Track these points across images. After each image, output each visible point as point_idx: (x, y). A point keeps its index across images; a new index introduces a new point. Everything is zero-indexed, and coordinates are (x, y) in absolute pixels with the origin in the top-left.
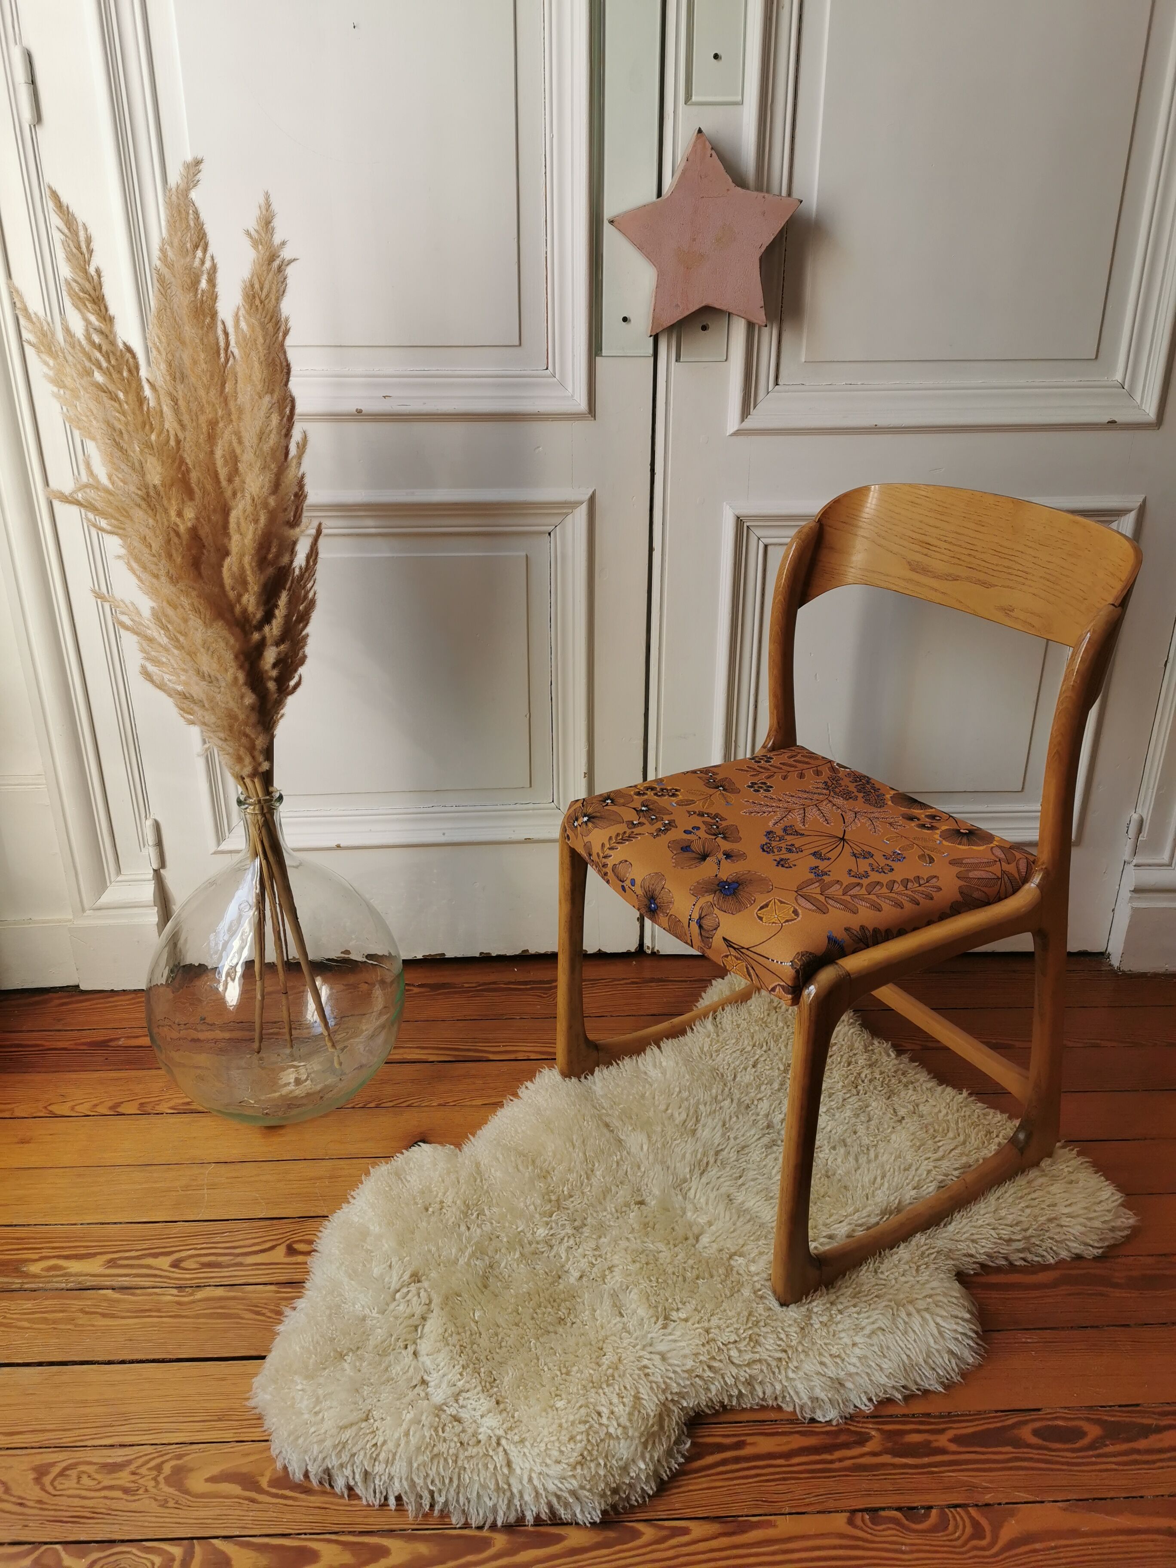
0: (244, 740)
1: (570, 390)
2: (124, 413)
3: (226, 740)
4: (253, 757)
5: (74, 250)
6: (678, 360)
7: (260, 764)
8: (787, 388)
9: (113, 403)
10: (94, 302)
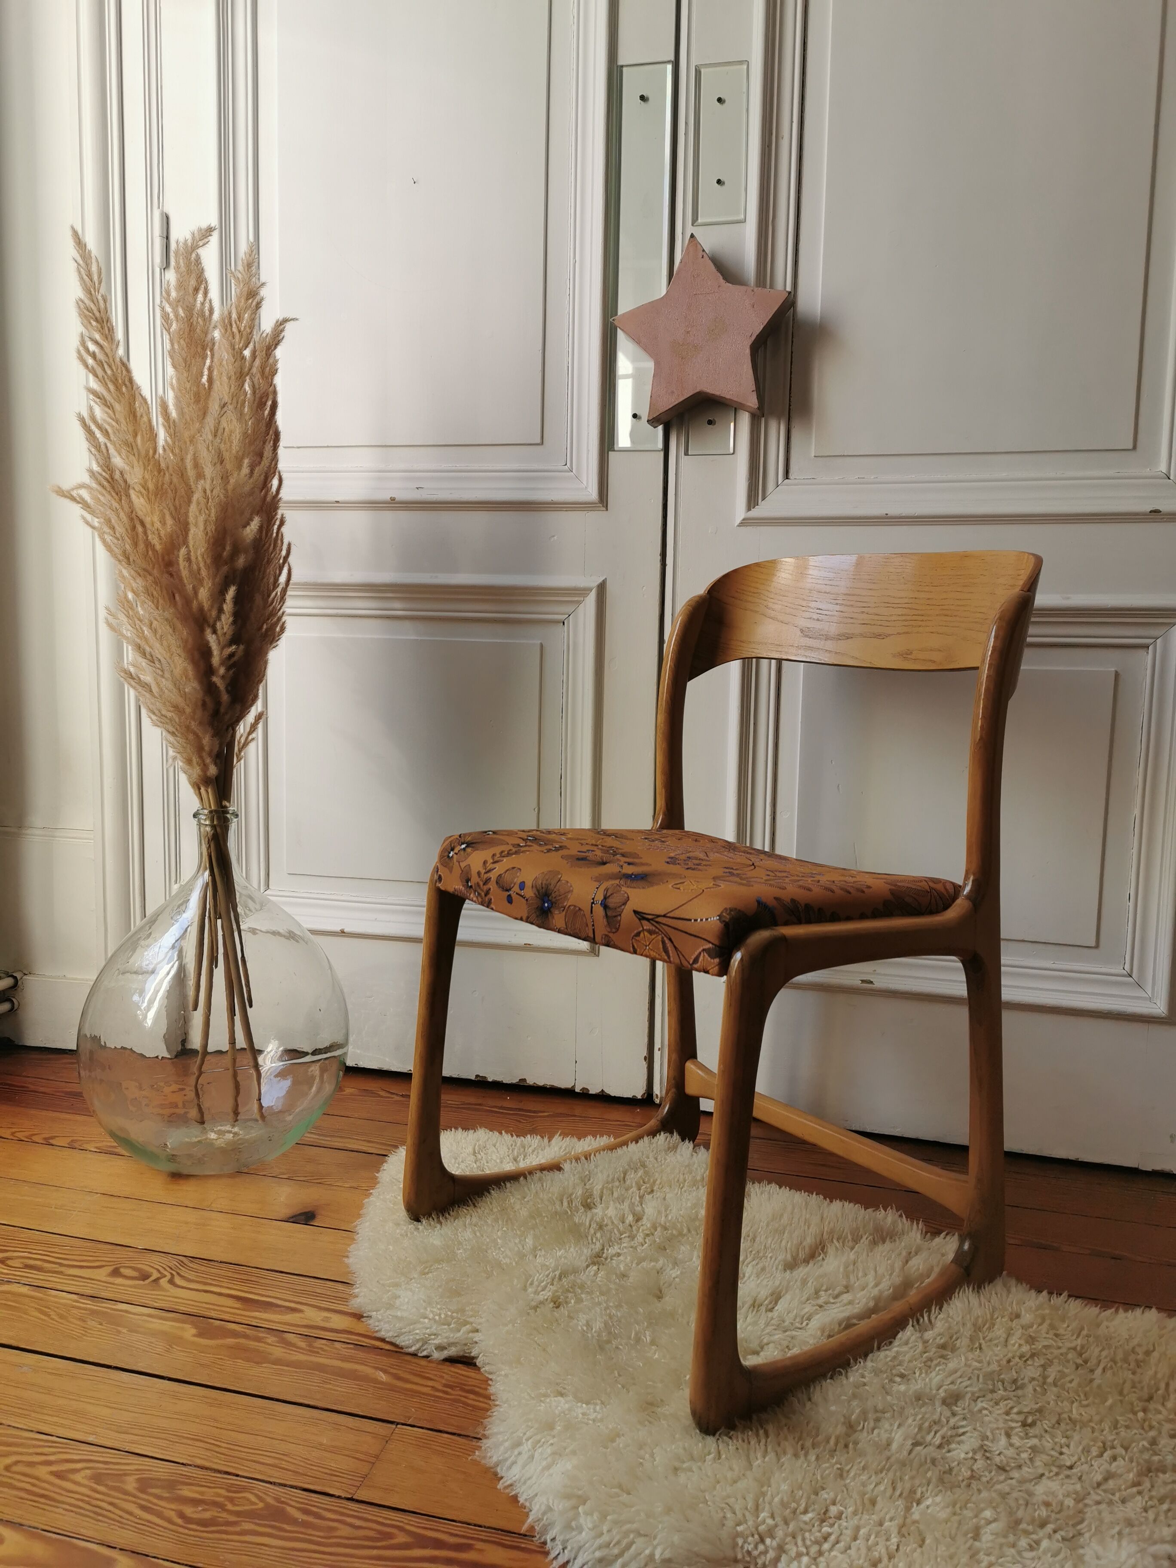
0: (191, 737)
1: (585, 483)
2: (117, 422)
3: (173, 734)
4: (201, 757)
5: (85, 277)
6: (686, 454)
7: (208, 769)
8: (796, 481)
9: (107, 409)
10: (97, 320)
